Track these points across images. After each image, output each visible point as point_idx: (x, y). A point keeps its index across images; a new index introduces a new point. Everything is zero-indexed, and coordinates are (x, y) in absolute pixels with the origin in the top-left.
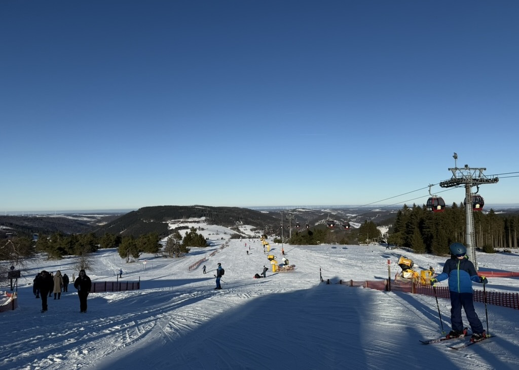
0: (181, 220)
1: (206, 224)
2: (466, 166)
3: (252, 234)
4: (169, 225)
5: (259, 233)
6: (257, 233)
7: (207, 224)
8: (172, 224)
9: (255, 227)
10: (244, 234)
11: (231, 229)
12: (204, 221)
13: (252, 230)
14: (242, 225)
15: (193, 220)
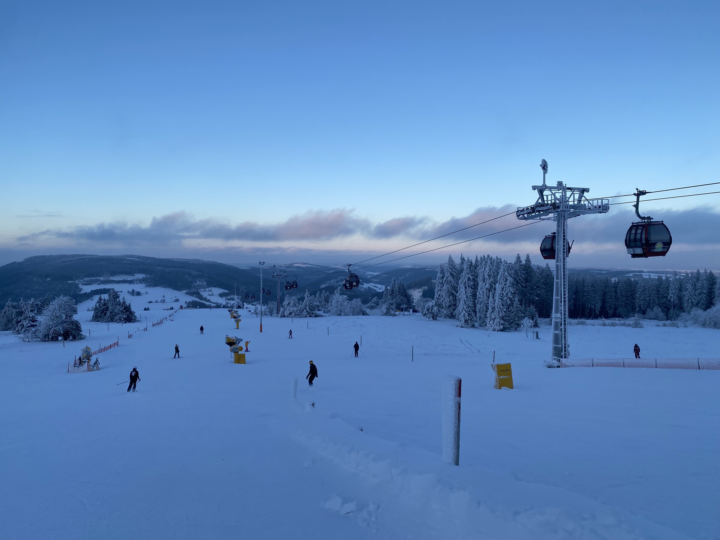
0: (102, 279)
1: (144, 285)
3: (222, 301)
4: (81, 286)
5: (233, 299)
6: (230, 299)
7: (146, 286)
8: (85, 284)
9: (227, 291)
10: (209, 301)
11: (187, 293)
12: (141, 281)
13: (221, 295)
14: (204, 288)
15: (121, 279)
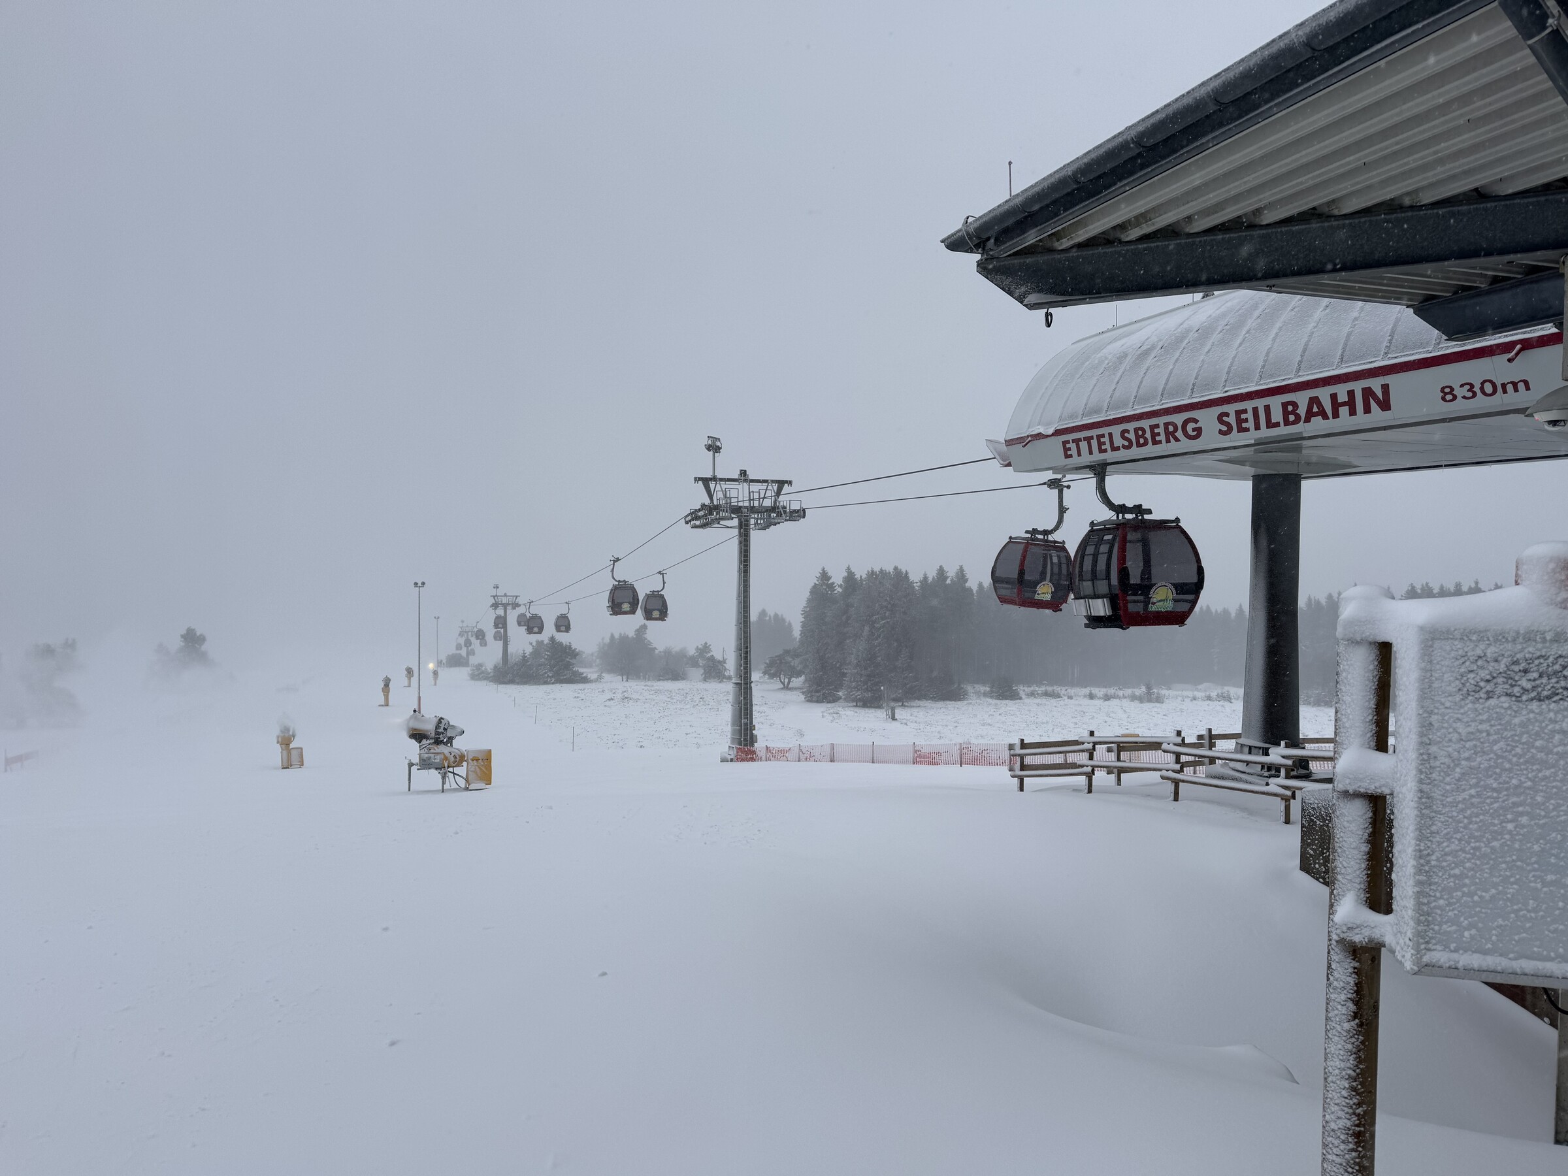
2: (743, 473)
